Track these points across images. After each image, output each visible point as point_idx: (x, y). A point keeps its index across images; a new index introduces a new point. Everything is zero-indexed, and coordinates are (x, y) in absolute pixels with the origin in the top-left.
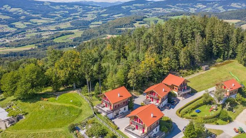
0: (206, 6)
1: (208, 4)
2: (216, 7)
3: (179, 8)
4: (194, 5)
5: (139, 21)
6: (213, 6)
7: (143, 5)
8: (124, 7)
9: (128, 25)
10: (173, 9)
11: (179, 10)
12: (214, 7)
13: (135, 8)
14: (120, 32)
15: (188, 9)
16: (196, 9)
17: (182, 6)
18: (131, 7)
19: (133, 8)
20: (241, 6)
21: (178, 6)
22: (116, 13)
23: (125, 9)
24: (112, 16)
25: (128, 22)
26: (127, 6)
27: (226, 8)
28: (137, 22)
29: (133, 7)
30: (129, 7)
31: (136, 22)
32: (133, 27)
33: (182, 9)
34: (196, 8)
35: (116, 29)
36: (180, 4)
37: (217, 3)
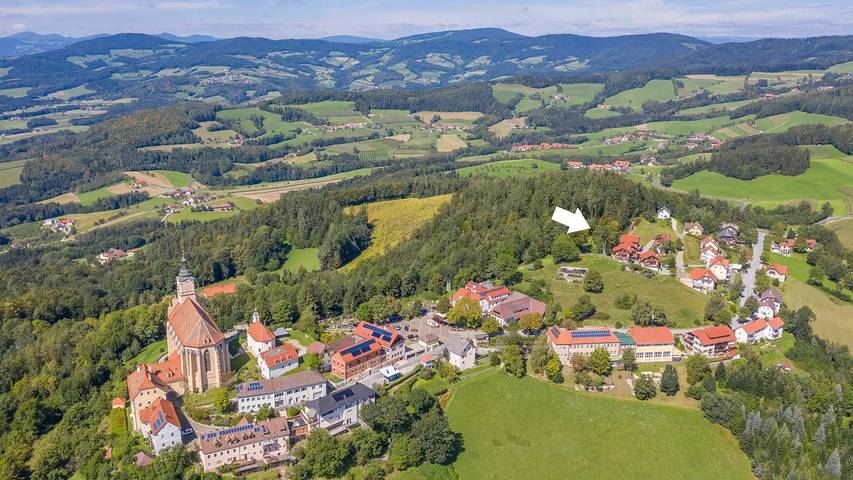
0: (357, 62)
1: (361, 53)
2: (390, 63)
3: (280, 67)
4: (325, 58)
5: (205, 120)
6: (378, 62)
7: (150, 52)
8: (76, 61)
9: (178, 137)
10: (262, 71)
11: (282, 74)
12: (381, 64)
13: (121, 64)
14: (159, 160)
15: (308, 70)
16: (331, 71)
17: (289, 60)
18: (107, 61)
19: (115, 65)
20: (453, 63)
21: (275, 60)
22: (61, 85)
23: (85, 66)
24: (46, 95)
25: (175, 127)
26: (91, 58)
27: (416, 70)
28: (200, 124)
29: (115, 61)
30: (100, 60)
31: (198, 127)
32: (194, 142)
33: (292, 69)
34: (331, 66)
35: (143, 149)
36: (279, 53)
37: (387, 52)
